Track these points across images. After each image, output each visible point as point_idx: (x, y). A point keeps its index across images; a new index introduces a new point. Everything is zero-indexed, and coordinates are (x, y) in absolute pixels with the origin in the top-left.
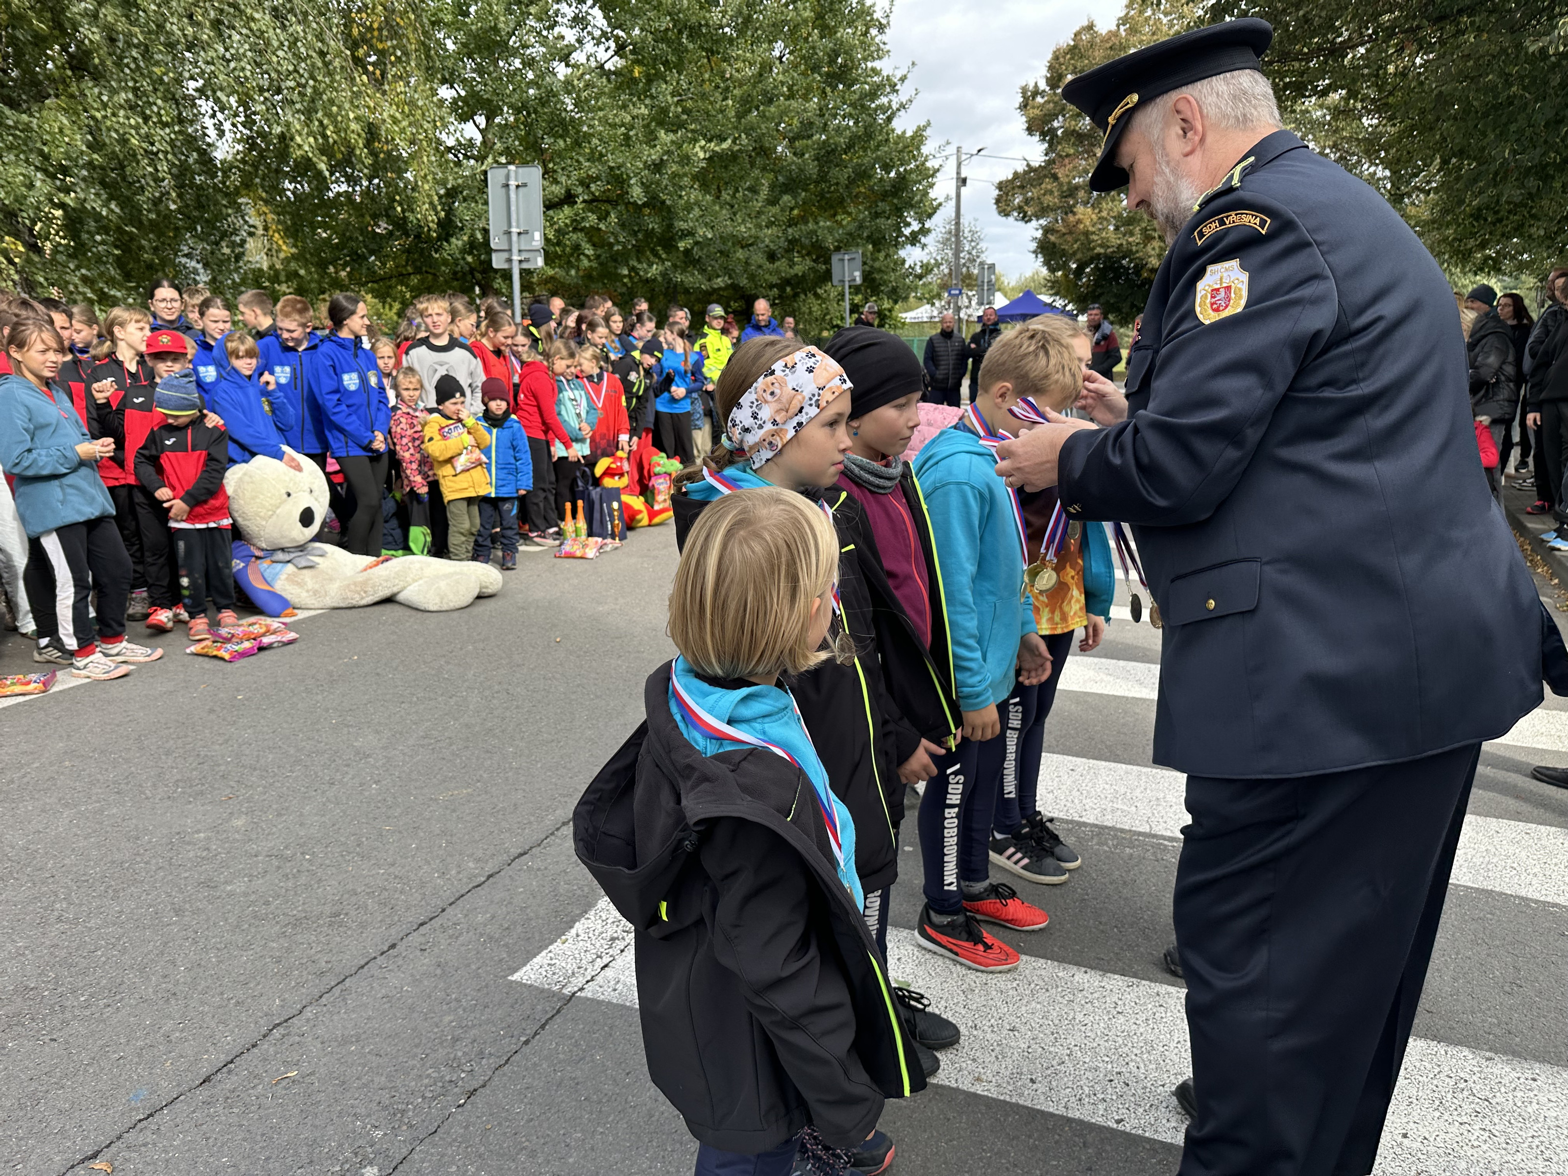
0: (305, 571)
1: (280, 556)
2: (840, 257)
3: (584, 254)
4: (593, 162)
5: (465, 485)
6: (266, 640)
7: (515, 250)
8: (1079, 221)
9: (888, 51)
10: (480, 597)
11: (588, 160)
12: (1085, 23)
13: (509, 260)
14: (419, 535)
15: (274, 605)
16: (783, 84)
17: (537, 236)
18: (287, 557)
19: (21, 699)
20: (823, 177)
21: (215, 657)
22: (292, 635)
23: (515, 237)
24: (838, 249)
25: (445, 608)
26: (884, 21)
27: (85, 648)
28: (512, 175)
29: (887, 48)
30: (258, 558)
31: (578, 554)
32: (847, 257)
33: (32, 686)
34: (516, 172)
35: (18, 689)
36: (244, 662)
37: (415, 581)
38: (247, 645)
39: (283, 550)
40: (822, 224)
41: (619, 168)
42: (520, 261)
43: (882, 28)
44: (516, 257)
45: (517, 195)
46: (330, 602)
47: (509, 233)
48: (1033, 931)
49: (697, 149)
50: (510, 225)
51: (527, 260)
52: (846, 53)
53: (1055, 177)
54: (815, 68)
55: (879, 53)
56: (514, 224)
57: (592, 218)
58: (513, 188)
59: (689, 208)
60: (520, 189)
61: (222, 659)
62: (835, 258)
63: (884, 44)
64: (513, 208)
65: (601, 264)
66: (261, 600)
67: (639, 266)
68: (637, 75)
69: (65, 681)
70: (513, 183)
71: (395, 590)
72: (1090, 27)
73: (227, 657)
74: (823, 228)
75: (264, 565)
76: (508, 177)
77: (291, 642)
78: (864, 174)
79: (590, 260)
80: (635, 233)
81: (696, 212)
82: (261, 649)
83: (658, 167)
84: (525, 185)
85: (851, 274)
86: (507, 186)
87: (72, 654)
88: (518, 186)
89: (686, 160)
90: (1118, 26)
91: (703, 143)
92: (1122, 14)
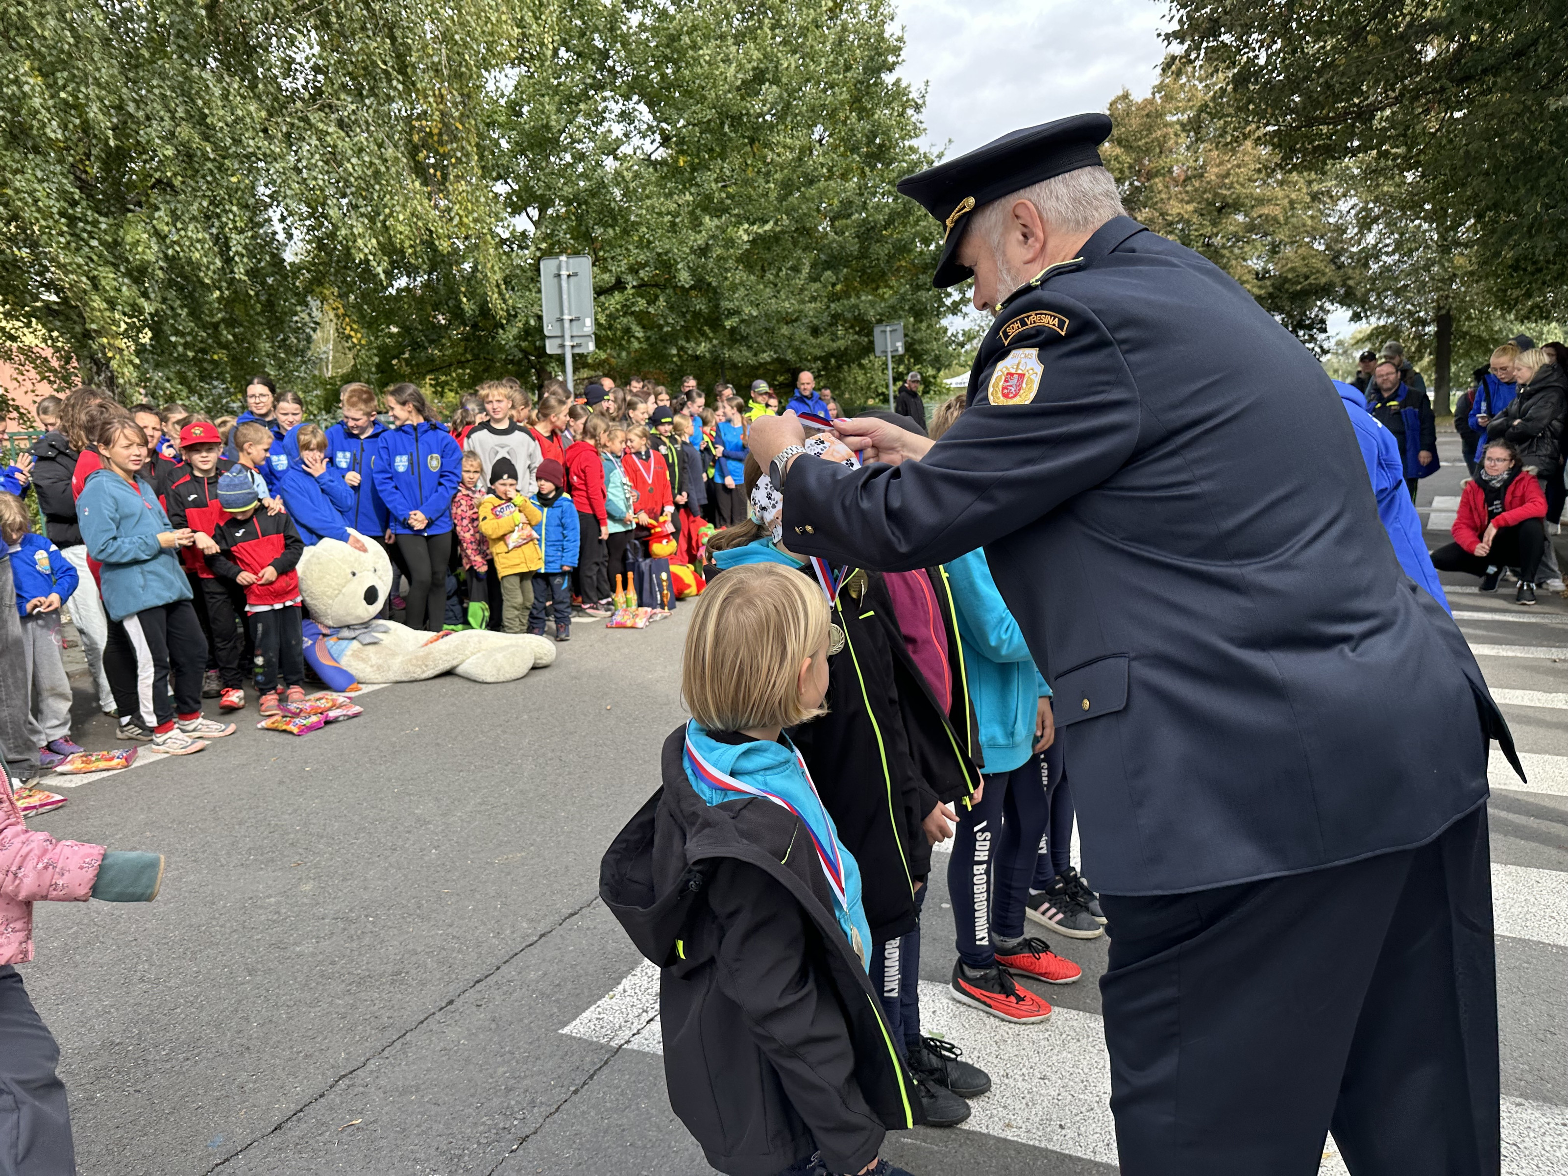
0: (371, 648)
1: (346, 633)
2: (883, 328)
3: (634, 336)
4: (642, 248)
5: (517, 561)
6: (332, 714)
7: (567, 336)
9: (925, 130)
10: (534, 668)
11: (637, 247)
12: (1120, 93)
13: (562, 346)
14: (477, 610)
15: (339, 680)
16: (822, 165)
17: (589, 322)
18: (352, 634)
19: (105, 774)
20: (864, 254)
21: (284, 731)
22: (357, 709)
23: (567, 324)
24: (880, 322)
25: (502, 679)
26: (920, 102)
27: (164, 724)
28: (564, 265)
29: (924, 126)
30: (325, 635)
31: (629, 624)
32: (888, 329)
33: (115, 762)
34: (567, 262)
35: (102, 765)
36: (312, 735)
37: (473, 654)
38: (314, 719)
39: (348, 627)
40: (863, 298)
41: (666, 254)
42: (573, 347)
43: (918, 108)
44: (568, 343)
45: (568, 283)
46: (392, 676)
47: (561, 320)
48: (1066, 984)
49: (741, 232)
50: (562, 313)
51: (579, 345)
52: (883, 133)
54: (854, 149)
55: (917, 131)
56: (566, 311)
57: (642, 303)
58: (564, 277)
59: (734, 288)
60: (572, 278)
61: (291, 733)
62: (877, 330)
63: (921, 122)
64: (565, 297)
65: (651, 345)
66: (328, 676)
67: (687, 346)
68: (682, 164)
69: (146, 756)
70: (564, 273)
71: (455, 663)
72: (1126, 96)
73: (295, 730)
74: (865, 302)
75: (331, 642)
76: (559, 268)
77: (356, 716)
78: (903, 248)
79: (640, 342)
80: (683, 315)
81: (742, 292)
82: (328, 722)
83: (704, 251)
84: (575, 274)
85: (893, 344)
86: (559, 276)
87: (152, 730)
88: (569, 276)
89: (730, 243)
90: (1153, 94)
91: (746, 226)
92: (1157, 82)
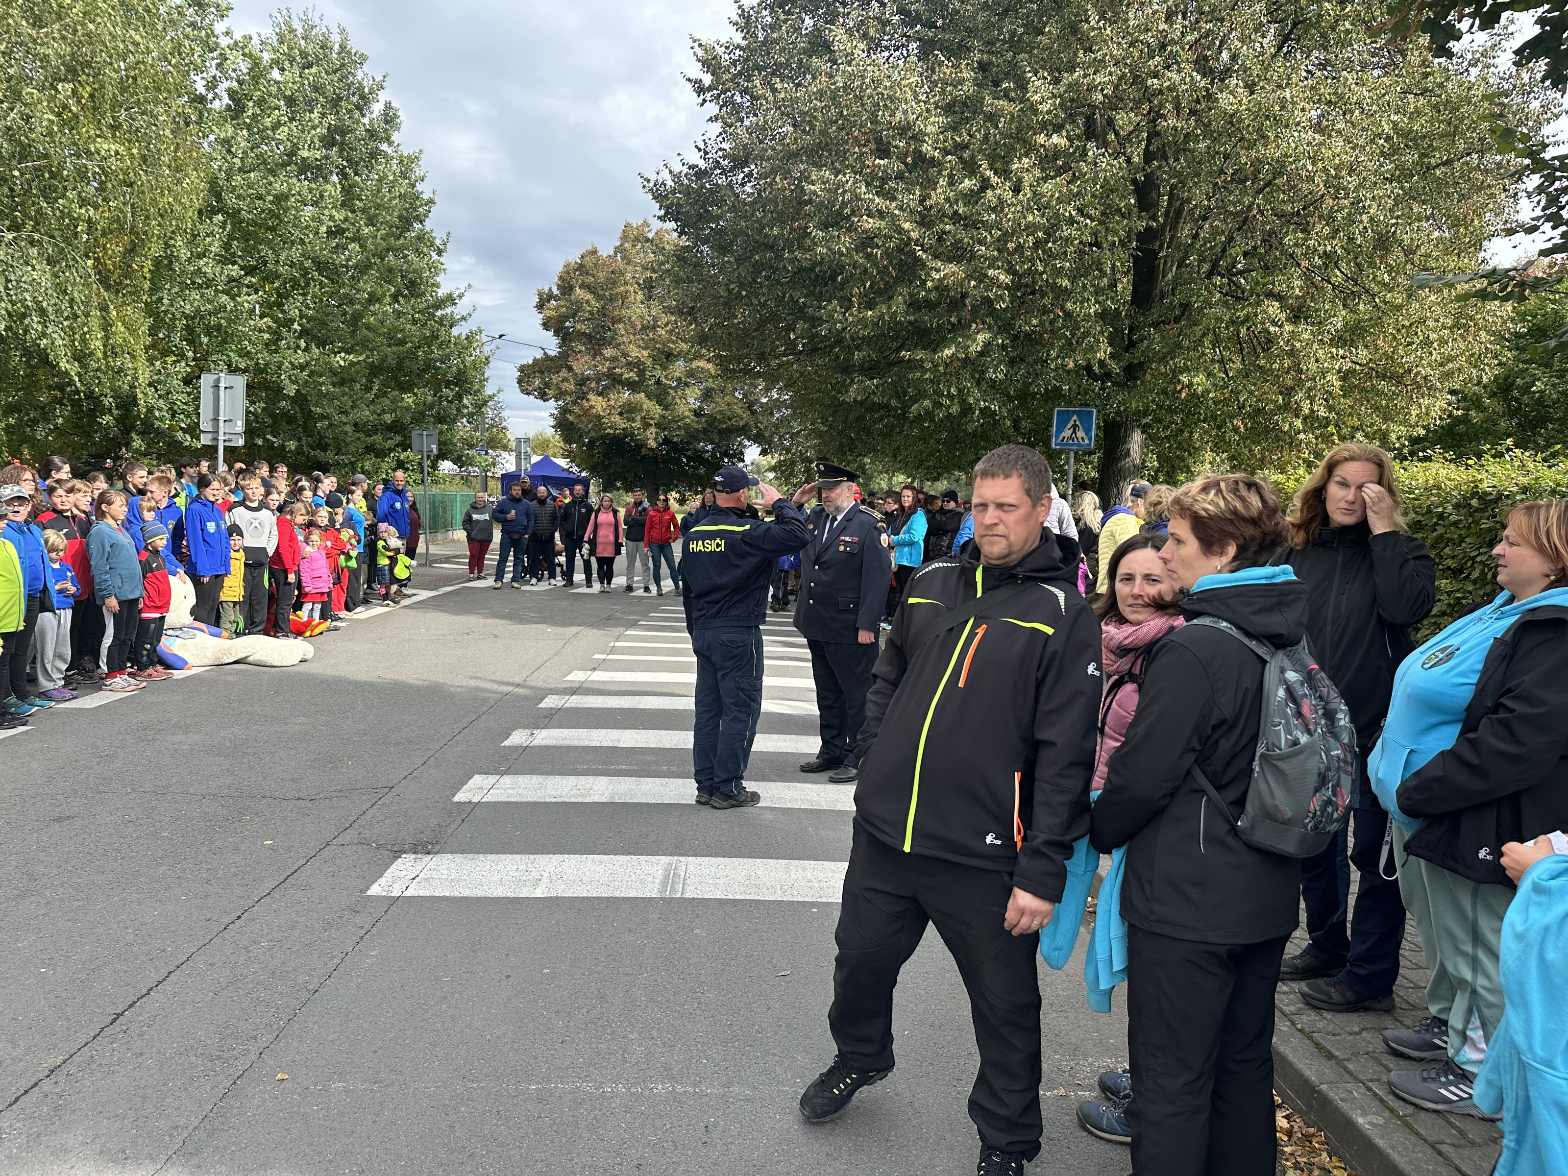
1: (171, 633)
2: (420, 432)
7: (221, 433)
8: (592, 407)
10: (302, 660)
13: (216, 439)
15: (179, 664)
17: (240, 423)
18: (175, 633)
23: (221, 424)
28: (222, 380)
32: (425, 433)
34: (227, 378)
37: (258, 650)
39: (173, 629)
42: (225, 441)
44: (221, 438)
45: (225, 393)
47: (216, 420)
50: (217, 414)
51: (230, 440)
53: (570, 369)
56: (221, 414)
58: (222, 389)
60: (228, 390)
62: (414, 434)
63: (442, 264)
64: (222, 403)
66: (171, 660)
70: (222, 385)
71: (249, 654)
72: (594, 252)
76: (218, 380)
83: (304, 368)
84: (231, 388)
85: (429, 445)
86: (217, 386)
88: (226, 388)
89: (327, 366)
90: (615, 253)
91: (343, 355)
92: (618, 244)
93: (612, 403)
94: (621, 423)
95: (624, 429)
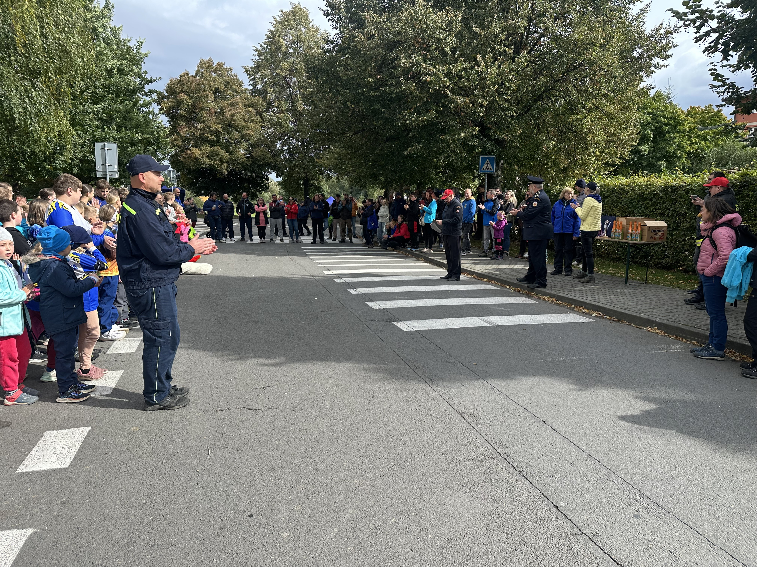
7: (107, 171)
8: (193, 153)
12: (184, 72)
17: (116, 167)
23: (107, 167)
28: (106, 146)
42: (110, 175)
44: (108, 174)
47: (104, 165)
50: (104, 163)
51: (112, 175)
53: (178, 134)
56: (107, 162)
58: (106, 150)
64: (107, 157)
70: (106, 148)
72: (188, 74)
76: (104, 146)
84: (110, 149)
86: (103, 149)
88: (108, 150)
90: (196, 74)
92: (197, 70)
93: (204, 151)
94: (208, 162)
95: (210, 165)
